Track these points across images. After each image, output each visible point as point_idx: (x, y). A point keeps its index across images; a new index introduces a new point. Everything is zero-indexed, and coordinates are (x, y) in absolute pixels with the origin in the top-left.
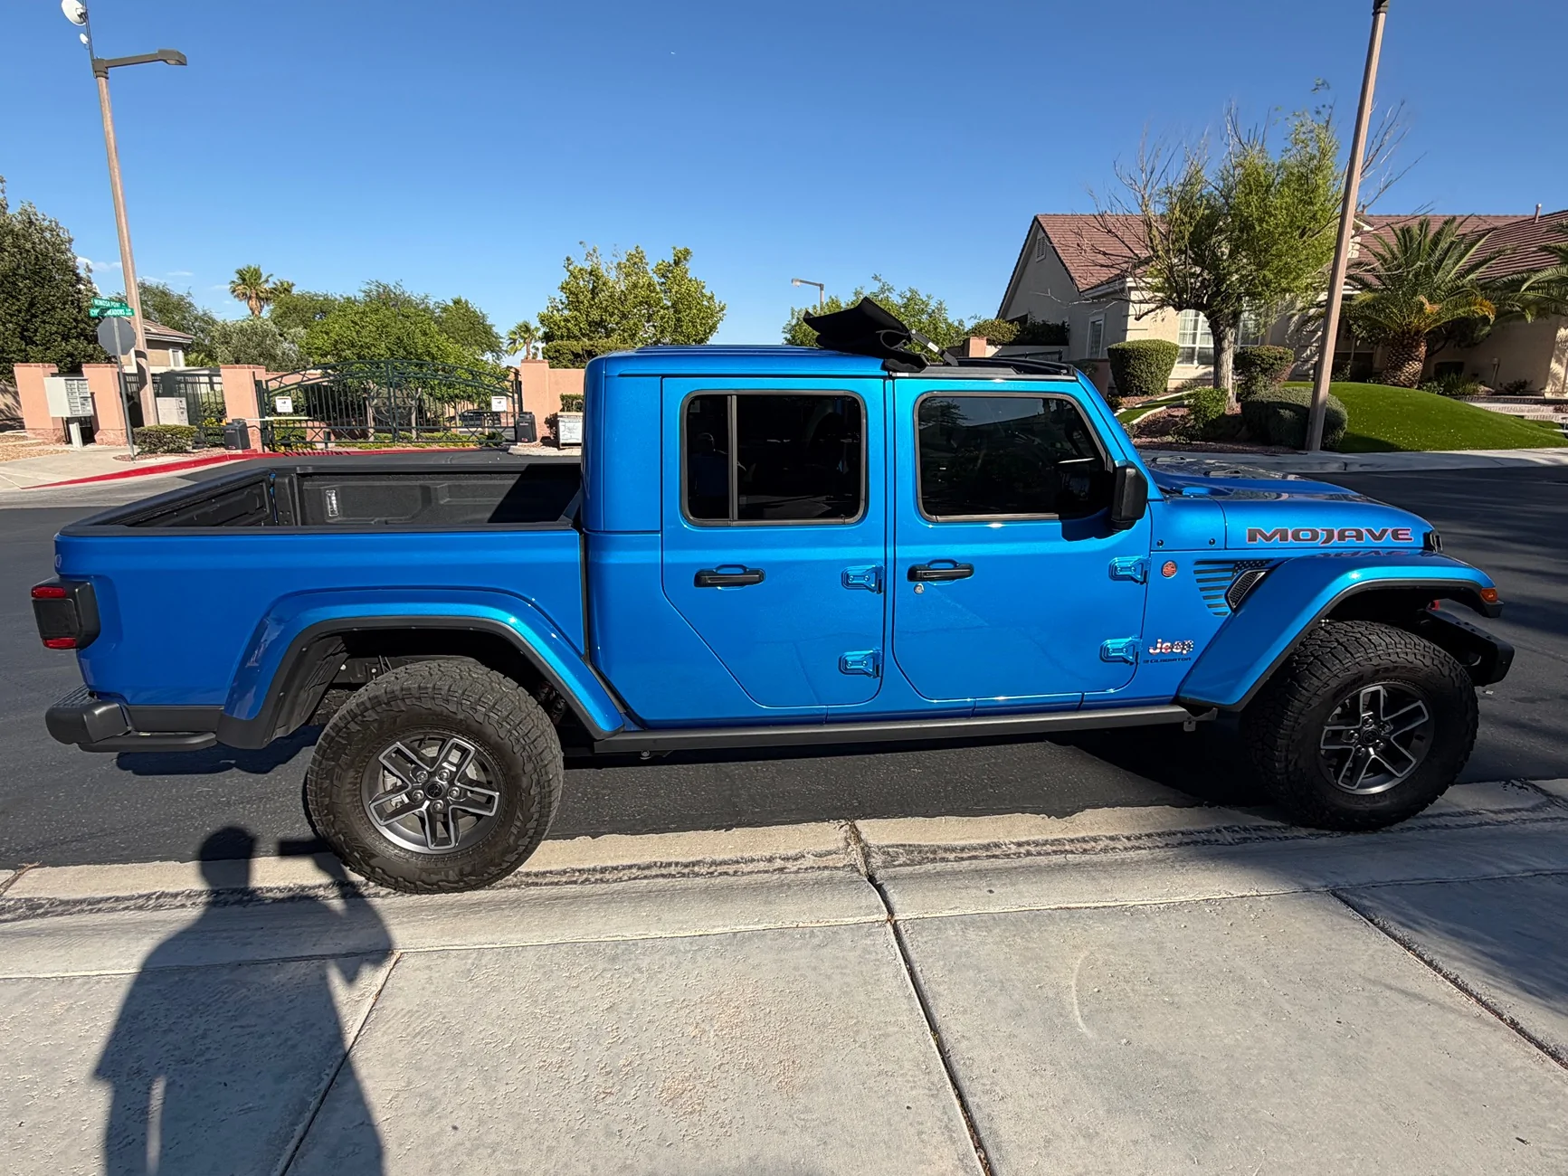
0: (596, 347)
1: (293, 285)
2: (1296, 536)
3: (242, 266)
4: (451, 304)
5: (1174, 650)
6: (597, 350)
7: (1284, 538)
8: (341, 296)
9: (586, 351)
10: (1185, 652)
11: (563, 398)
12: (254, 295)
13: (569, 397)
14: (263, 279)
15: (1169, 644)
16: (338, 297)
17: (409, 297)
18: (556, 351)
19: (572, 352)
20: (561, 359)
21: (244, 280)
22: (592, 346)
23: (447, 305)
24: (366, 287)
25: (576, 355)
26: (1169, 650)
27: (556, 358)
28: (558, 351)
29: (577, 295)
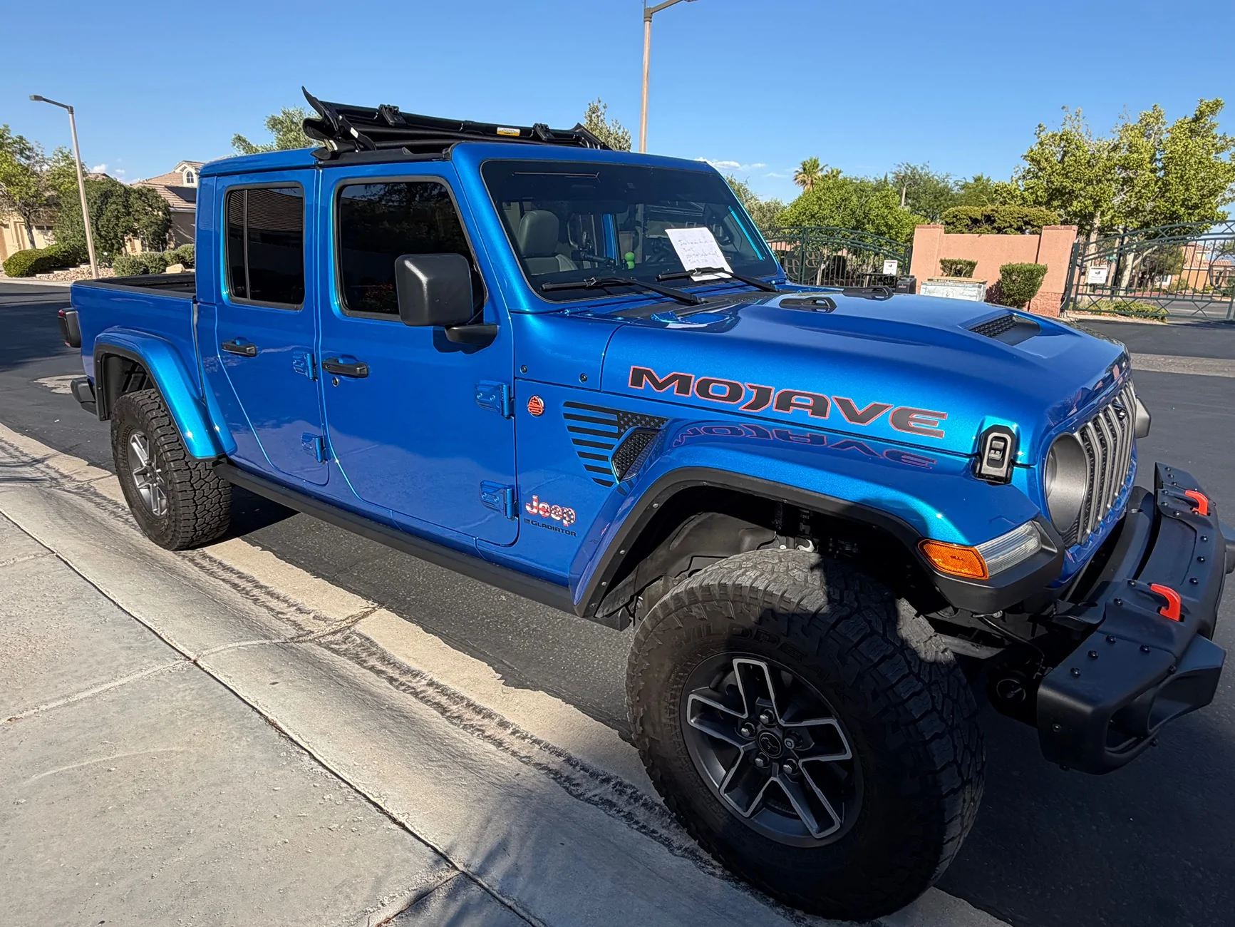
0: (997, 212)
1: (840, 172)
2: (703, 388)
3: (807, 159)
4: (973, 182)
5: (553, 516)
6: (996, 215)
7: (684, 387)
8: (875, 178)
9: (985, 216)
10: (565, 522)
11: (942, 262)
12: (809, 182)
13: (949, 261)
14: (820, 167)
15: (546, 506)
16: (872, 180)
17: (933, 177)
18: (954, 217)
19: (970, 218)
20: (957, 224)
21: (804, 169)
22: (993, 210)
23: (966, 183)
24: (896, 169)
25: (975, 221)
26: (547, 514)
27: (953, 223)
28: (955, 217)
29: (1039, 161)
